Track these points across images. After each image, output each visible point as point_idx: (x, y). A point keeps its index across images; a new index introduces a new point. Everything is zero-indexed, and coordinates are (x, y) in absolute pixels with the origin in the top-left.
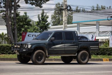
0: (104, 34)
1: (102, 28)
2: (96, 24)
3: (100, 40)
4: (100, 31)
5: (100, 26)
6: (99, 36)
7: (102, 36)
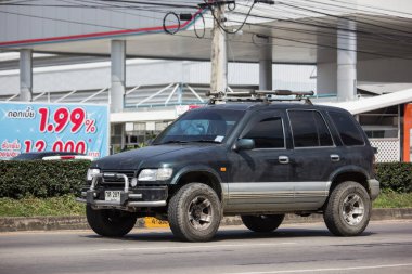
0: (150, 98)
1: (141, 72)
2: (108, 51)
3: (129, 128)
4: (128, 85)
5: (129, 61)
6: (127, 108)
7: (141, 108)
